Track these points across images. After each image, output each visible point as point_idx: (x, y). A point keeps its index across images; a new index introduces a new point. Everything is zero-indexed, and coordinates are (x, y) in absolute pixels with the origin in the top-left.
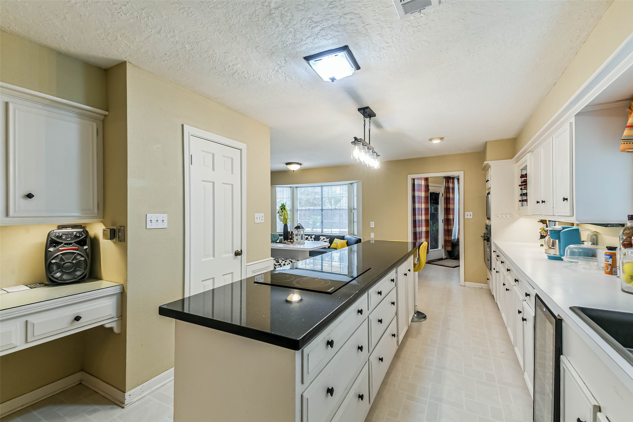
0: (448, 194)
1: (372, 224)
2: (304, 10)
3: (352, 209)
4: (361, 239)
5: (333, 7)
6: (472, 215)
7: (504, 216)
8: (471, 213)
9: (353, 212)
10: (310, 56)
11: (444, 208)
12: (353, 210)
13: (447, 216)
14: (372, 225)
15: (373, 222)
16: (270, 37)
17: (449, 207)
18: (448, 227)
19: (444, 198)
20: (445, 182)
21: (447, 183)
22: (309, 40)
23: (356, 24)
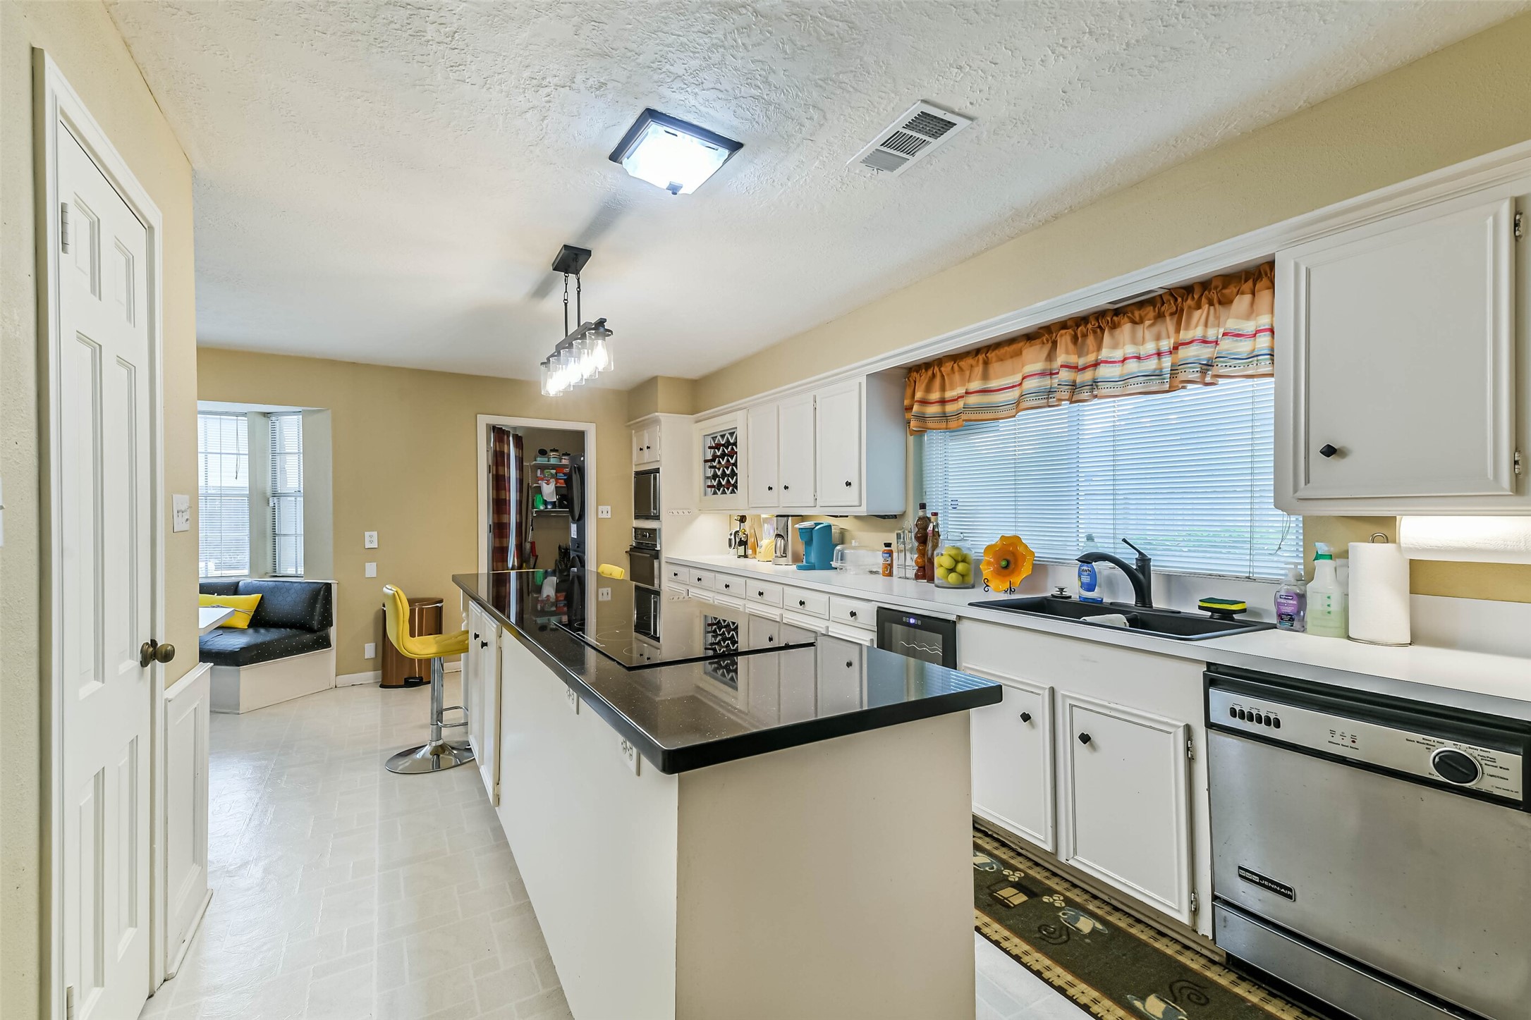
0: (500, 468)
1: (371, 539)
2: (786, 53)
3: (269, 492)
4: (330, 584)
5: (821, 86)
6: (610, 512)
7: (680, 512)
8: (609, 508)
9: (271, 504)
10: (665, 115)
11: (493, 499)
12: (271, 499)
13: (499, 518)
14: (371, 542)
15: (375, 534)
16: (659, 34)
17: (504, 498)
18: (501, 542)
19: (493, 475)
20: (495, 441)
21: (499, 442)
22: (711, 95)
23: (803, 129)
